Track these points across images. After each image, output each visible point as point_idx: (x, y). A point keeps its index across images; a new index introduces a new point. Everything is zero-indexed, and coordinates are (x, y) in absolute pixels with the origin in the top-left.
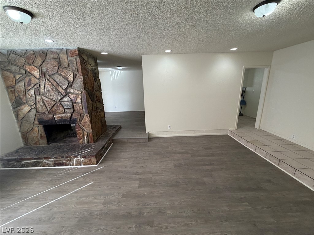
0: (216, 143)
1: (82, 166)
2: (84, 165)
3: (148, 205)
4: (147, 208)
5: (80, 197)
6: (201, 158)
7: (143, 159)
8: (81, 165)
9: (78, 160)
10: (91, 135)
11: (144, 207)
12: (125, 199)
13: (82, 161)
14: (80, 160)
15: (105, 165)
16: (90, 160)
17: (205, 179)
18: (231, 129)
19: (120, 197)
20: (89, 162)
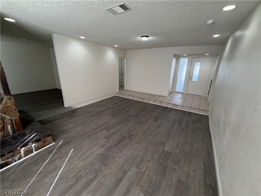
0: (116, 101)
1: (35, 153)
2: (36, 151)
3: (122, 133)
4: (124, 134)
5: (79, 158)
6: (118, 108)
7: (88, 122)
8: (33, 152)
9: (28, 149)
10: (18, 122)
11: (122, 134)
12: (109, 139)
13: (34, 146)
14: (30, 148)
15: (63, 139)
16: (45, 141)
17: (130, 114)
18: (117, 92)
19: (105, 140)
20: (44, 144)
